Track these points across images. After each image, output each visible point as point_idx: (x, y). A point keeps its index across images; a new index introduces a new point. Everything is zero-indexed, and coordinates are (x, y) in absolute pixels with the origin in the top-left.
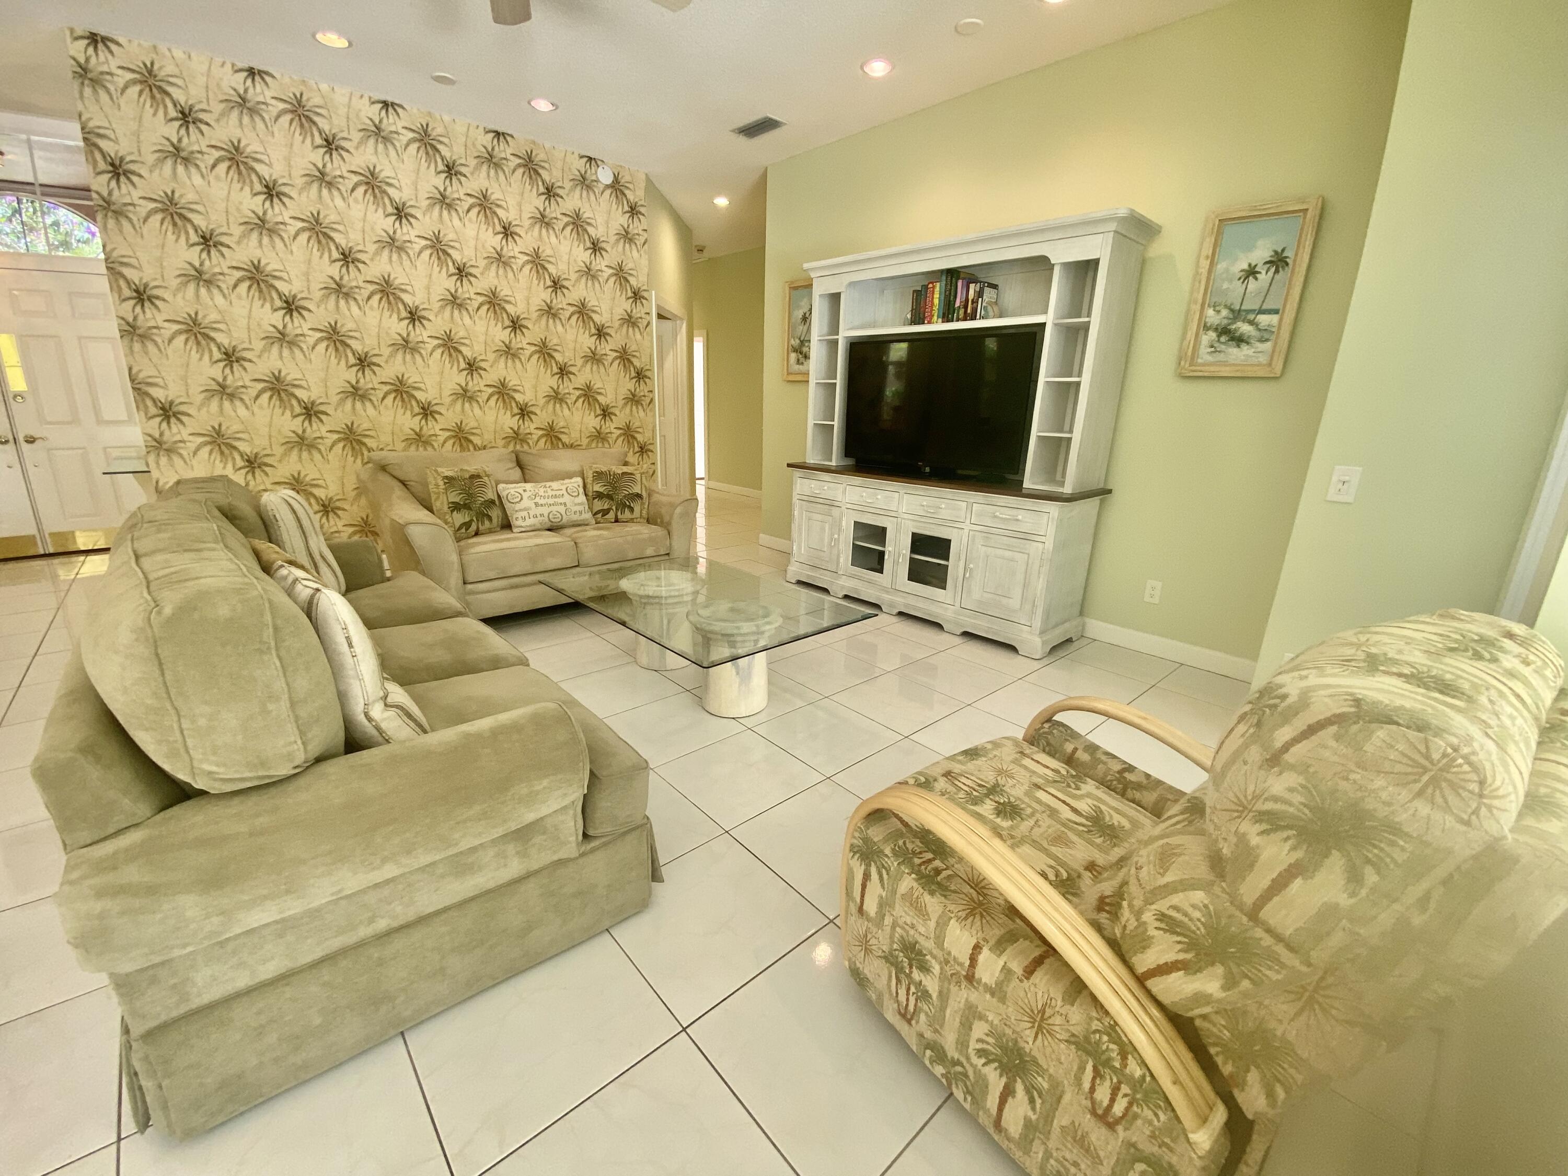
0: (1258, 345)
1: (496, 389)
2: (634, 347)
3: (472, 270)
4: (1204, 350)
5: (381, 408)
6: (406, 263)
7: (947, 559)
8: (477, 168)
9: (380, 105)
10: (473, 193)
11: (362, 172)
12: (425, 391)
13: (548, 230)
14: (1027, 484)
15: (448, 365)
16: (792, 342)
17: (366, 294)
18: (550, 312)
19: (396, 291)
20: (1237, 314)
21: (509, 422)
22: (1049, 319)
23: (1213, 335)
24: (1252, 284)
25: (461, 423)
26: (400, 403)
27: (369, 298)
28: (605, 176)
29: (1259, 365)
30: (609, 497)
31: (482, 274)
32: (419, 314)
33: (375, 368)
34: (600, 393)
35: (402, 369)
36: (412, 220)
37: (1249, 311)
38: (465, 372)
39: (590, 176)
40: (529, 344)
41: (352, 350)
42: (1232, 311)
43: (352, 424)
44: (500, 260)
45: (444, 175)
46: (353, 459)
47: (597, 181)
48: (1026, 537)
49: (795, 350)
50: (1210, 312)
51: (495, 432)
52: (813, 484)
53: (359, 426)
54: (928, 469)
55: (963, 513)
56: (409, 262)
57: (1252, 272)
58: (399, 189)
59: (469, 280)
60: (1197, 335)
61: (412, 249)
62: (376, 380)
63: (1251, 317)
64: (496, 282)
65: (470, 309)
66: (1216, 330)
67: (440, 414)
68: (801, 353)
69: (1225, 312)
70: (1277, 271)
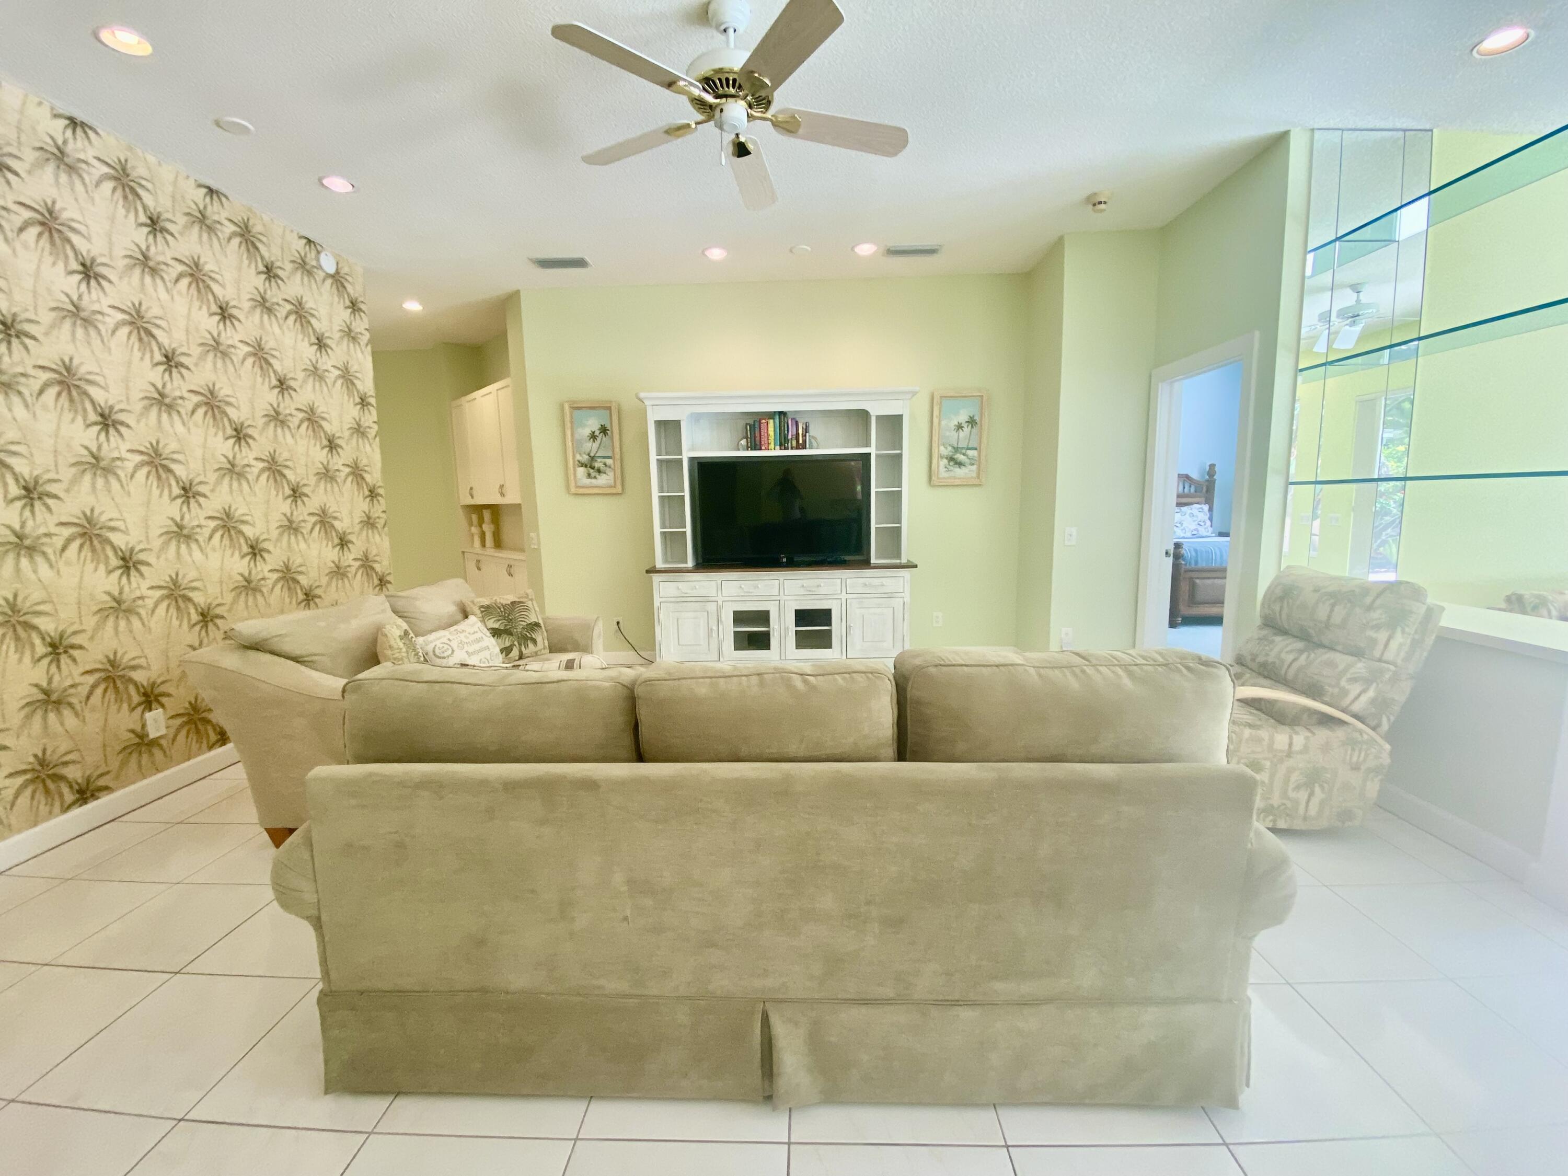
0: (970, 467)
1: (219, 522)
2: (365, 462)
3: (183, 359)
4: (942, 469)
5: (61, 564)
6: (96, 342)
7: (830, 625)
8: (187, 227)
9: (67, 122)
10: (184, 260)
11: (37, 207)
12: (126, 532)
13: (270, 318)
14: (873, 560)
15: (155, 492)
16: (578, 457)
17: (36, 385)
18: (277, 418)
19: (81, 384)
20: (956, 450)
21: (239, 565)
22: (872, 450)
23: (945, 461)
24: (962, 434)
25: (177, 575)
26: (89, 554)
27: (41, 392)
28: (328, 264)
29: (972, 478)
30: (508, 632)
31: (196, 365)
32: (115, 417)
33: (50, 502)
34: (335, 518)
35: (90, 500)
36: (104, 283)
37: (963, 448)
38: (180, 501)
39: (311, 261)
40: (256, 459)
41: (14, 474)
42: (954, 448)
43: (15, 596)
44: (216, 348)
45: (146, 230)
46: (17, 656)
47: (320, 267)
48: (890, 595)
49: (583, 465)
50: (942, 448)
51: (221, 582)
52: (681, 585)
53: (26, 598)
54: (785, 560)
55: (839, 588)
56: (99, 342)
57: (959, 427)
58: (88, 239)
59: (180, 373)
60: (938, 463)
61: (104, 323)
62: (52, 521)
63: (964, 451)
64: (213, 377)
65: (182, 411)
66: (947, 458)
67: (148, 564)
68: (593, 468)
69: (950, 448)
70: (972, 427)
